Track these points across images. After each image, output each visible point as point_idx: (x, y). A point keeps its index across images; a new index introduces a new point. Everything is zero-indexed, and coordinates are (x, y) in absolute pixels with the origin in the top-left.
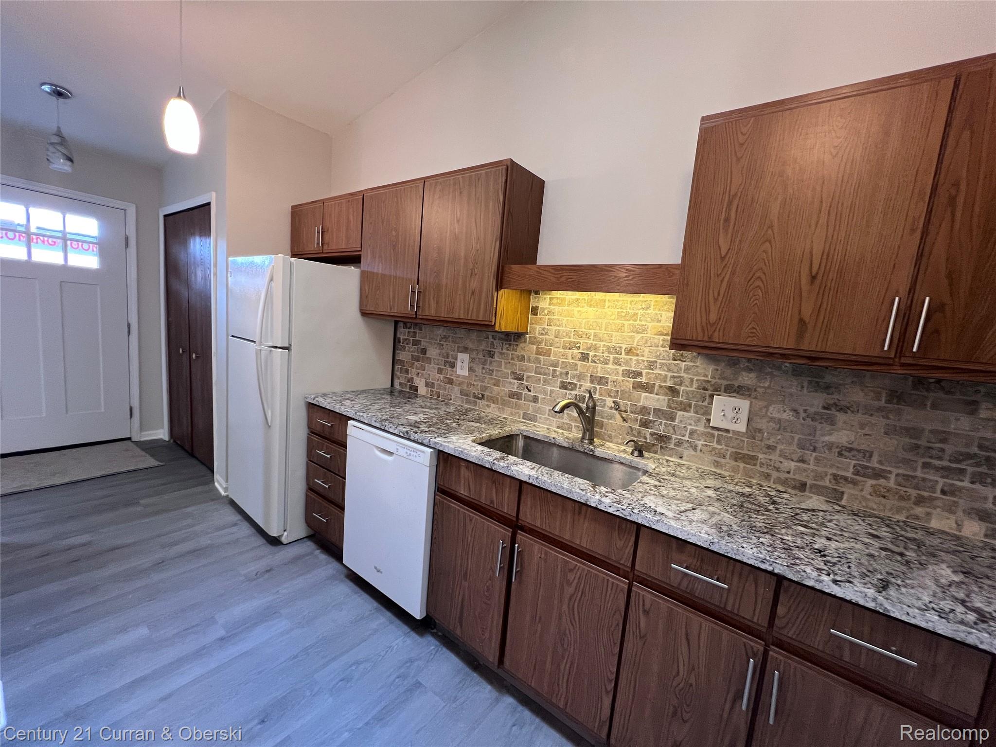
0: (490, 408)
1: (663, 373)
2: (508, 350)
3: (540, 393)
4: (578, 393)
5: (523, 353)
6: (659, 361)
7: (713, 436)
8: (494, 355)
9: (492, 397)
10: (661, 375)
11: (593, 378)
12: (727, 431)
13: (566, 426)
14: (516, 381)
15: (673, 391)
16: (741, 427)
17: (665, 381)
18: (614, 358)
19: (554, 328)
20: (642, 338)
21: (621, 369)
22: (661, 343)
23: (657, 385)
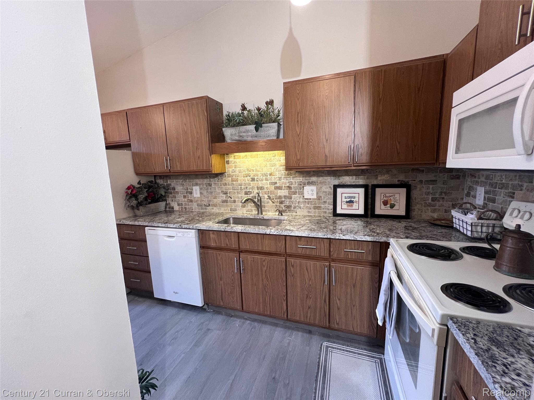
0: (214, 210)
1: (285, 181)
2: (218, 181)
3: (236, 198)
4: (253, 195)
5: (225, 182)
6: (283, 177)
7: (306, 202)
8: (211, 185)
9: (214, 204)
10: (285, 182)
11: (258, 188)
12: (310, 199)
13: (250, 210)
14: (224, 195)
15: (289, 188)
16: (315, 196)
17: (286, 184)
18: (265, 178)
19: (238, 169)
20: (275, 168)
21: (268, 182)
22: (282, 169)
23: (283, 186)
